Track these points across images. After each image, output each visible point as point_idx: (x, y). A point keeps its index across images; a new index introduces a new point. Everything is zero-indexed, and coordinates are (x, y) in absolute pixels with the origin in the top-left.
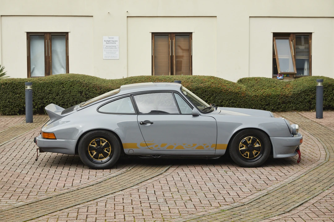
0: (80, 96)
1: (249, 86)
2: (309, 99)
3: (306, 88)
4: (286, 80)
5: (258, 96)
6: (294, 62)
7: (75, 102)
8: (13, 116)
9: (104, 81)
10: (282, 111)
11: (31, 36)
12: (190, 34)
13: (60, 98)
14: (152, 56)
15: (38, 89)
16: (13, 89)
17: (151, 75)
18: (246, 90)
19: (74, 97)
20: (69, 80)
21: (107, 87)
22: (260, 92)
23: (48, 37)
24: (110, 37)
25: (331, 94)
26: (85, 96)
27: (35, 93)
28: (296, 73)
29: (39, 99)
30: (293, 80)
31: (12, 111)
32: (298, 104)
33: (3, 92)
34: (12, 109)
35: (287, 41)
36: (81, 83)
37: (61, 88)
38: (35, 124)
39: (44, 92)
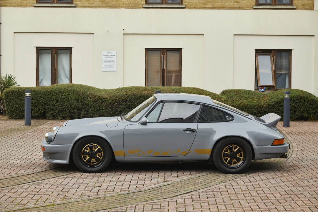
0: (77, 103)
1: (228, 97)
3: (280, 100)
4: (266, 92)
5: (236, 106)
6: (274, 76)
7: (72, 109)
8: (18, 120)
9: (99, 90)
11: (40, 51)
12: (180, 50)
13: (59, 105)
14: (146, 69)
15: (40, 96)
16: (19, 97)
17: (143, 85)
19: (71, 104)
20: (68, 89)
21: (100, 96)
22: (238, 103)
23: (54, 51)
24: (108, 52)
25: (303, 105)
26: (81, 104)
27: (38, 100)
28: (274, 86)
31: (19, 115)
33: (11, 99)
34: (18, 114)
35: (268, 57)
36: (78, 92)
37: (60, 96)
38: (32, 126)
39: (46, 99)
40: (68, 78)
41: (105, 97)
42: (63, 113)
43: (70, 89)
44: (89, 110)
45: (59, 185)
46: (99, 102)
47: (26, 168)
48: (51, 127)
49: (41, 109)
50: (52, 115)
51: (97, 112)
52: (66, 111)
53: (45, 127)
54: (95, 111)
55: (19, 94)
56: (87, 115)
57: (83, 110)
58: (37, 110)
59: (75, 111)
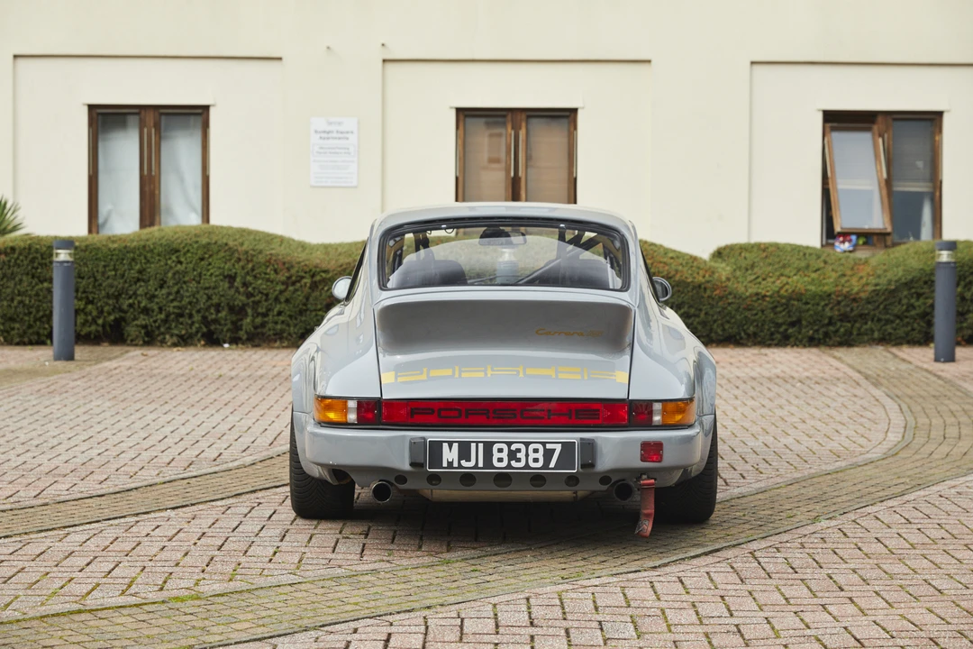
0: (230, 288)
1: (740, 268)
2: (923, 308)
3: (913, 274)
5: (765, 296)
6: (886, 202)
7: (212, 310)
8: (30, 347)
9: (303, 246)
10: (841, 344)
11: (102, 118)
12: (573, 115)
13: (169, 294)
14: (456, 178)
15: (105, 266)
16: (33, 268)
18: (728, 279)
19: (210, 292)
20: (197, 242)
21: (307, 263)
22: (770, 286)
23: (150, 119)
24: (332, 120)
26: (241, 290)
27: (96, 280)
28: (890, 230)
29: (108, 296)
31: (31, 331)
32: (888, 322)
33: (4, 276)
34: (30, 326)
35: (867, 137)
36: (232, 251)
37: (173, 265)
38: (79, 363)
39: (123, 276)
40: (195, 210)
41: (324, 266)
42: (182, 324)
43: (204, 241)
44: (271, 313)
45: (205, 531)
46: (306, 284)
47: (71, 479)
48: (143, 364)
49: (106, 309)
50: (143, 331)
51: (296, 319)
52: (191, 316)
53: (122, 364)
54: (290, 317)
55: (33, 261)
56: (264, 330)
57: (250, 311)
58: (95, 313)
59: (223, 314)
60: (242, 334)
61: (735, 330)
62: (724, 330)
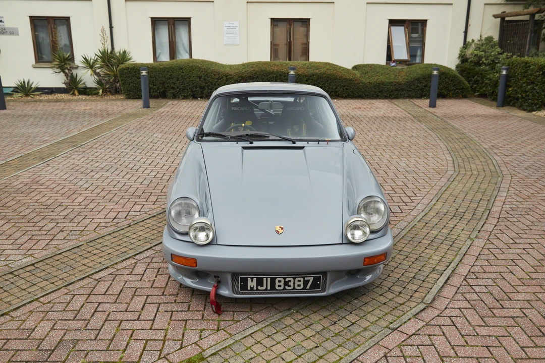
0: (200, 80)
1: (363, 73)
3: (419, 76)
4: (399, 67)
5: (372, 83)
6: (408, 50)
7: (194, 88)
8: (136, 100)
9: (223, 66)
10: (395, 98)
11: (156, 22)
12: (308, 21)
13: (180, 82)
14: (271, 42)
15: (159, 74)
16: (135, 74)
17: (269, 60)
18: (360, 77)
19: (193, 82)
20: (188, 65)
21: (224, 72)
22: (374, 79)
23: (171, 22)
24: (230, 22)
27: (156, 78)
28: (409, 60)
30: (405, 67)
32: (410, 91)
33: (126, 77)
34: (136, 93)
35: (402, 28)
36: (200, 68)
37: (181, 73)
38: (151, 109)
39: (165, 77)
40: (187, 52)
41: (230, 73)
42: (184, 92)
43: (191, 65)
46: (224, 79)
48: (172, 109)
49: (160, 87)
50: (172, 95)
52: (187, 90)
53: (166, 109)
55: (135, 72)
57: (206, 88)
58: (156, 89)
59: (198, 89)
60: (204, 95)
61: (362, 94)
62: (358, 94)
